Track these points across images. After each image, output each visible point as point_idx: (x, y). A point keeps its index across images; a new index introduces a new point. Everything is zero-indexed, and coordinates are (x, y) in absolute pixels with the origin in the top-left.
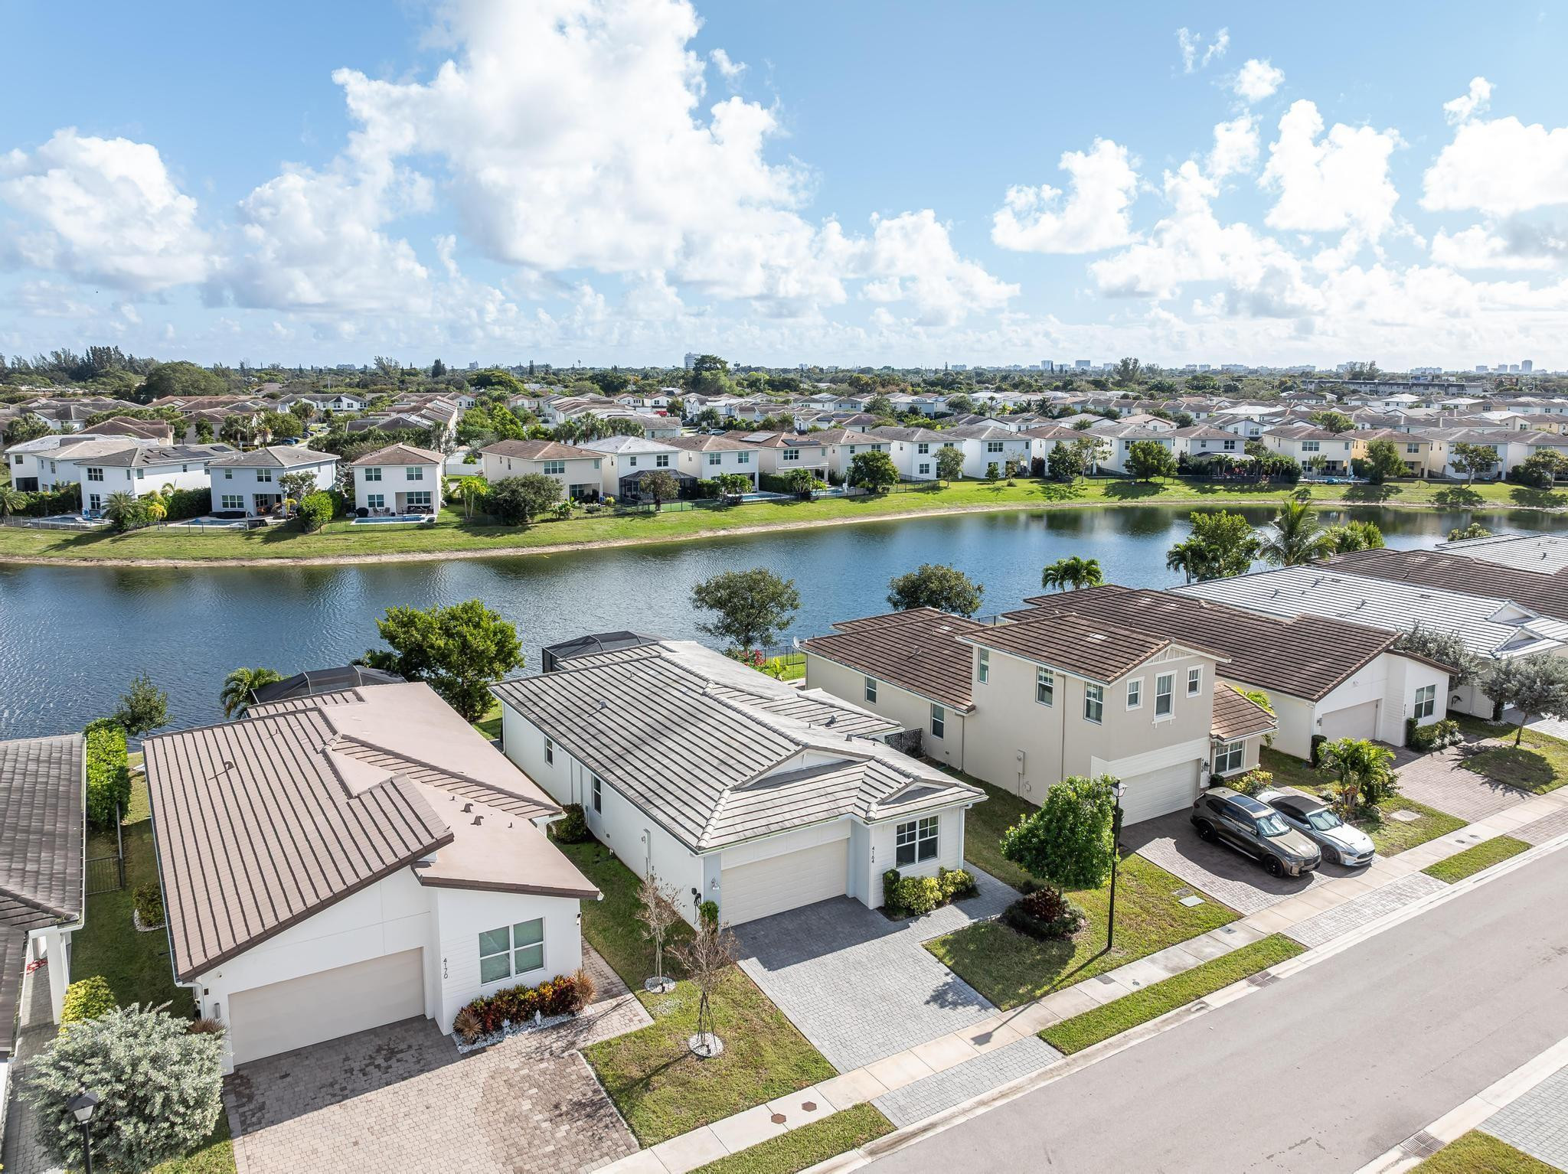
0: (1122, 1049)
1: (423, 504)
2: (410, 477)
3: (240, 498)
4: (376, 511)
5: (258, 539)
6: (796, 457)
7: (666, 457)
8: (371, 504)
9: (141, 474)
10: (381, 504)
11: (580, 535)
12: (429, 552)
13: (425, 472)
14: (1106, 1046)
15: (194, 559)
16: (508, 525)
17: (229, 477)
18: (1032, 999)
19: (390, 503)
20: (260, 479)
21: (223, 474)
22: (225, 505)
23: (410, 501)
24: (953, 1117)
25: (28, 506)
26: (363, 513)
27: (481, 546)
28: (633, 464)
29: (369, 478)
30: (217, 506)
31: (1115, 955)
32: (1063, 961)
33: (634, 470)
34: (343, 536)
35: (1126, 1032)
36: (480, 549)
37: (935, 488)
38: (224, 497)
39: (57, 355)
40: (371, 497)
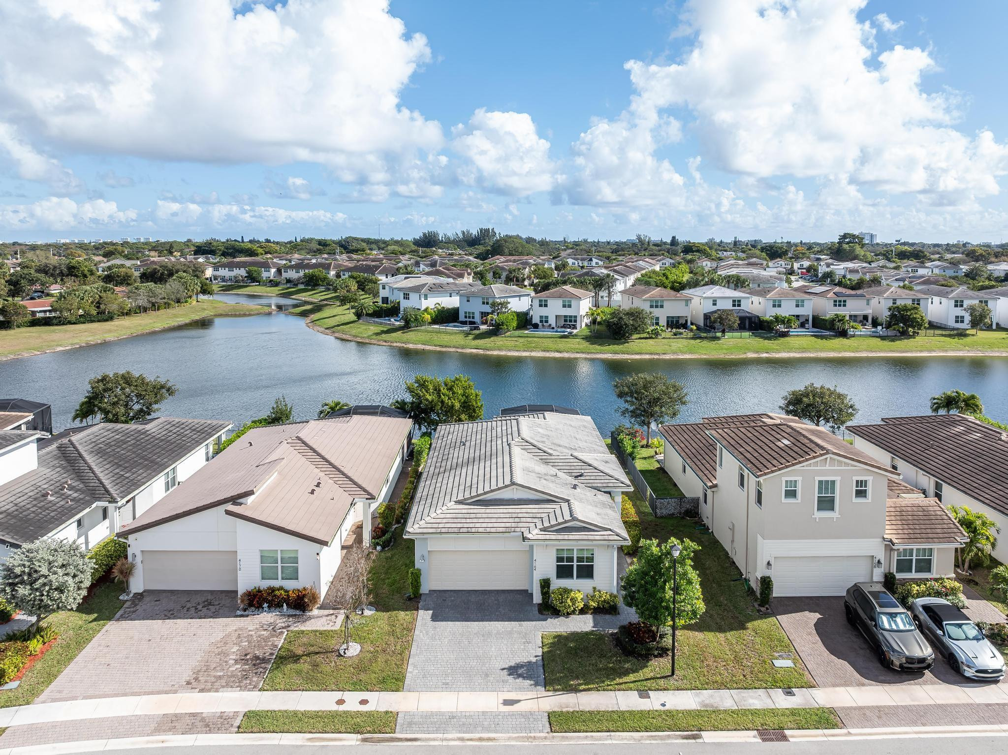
0: (596, 742)
1: (573, 323)
2: (564, 306)
3: (473, 313)
4: (543, 326)
5: (471, 337)
6: (845, 305)
7: (739, 301)
8: (541, 321)
9: (426, 298)
10: (547, 322)
11: (659, 349)
12: (560, 352)
13: (573, 303)
14: (587, 736)
15: (435, 346)
16: (616, 339)
17: (468, 301)
18: (575, 690)
19: (552, 321)
20: (483, 303)
21: (466, 299)
22: (466, 317)
23: (566, 321)
24: (434, 740)
25: (374, 311)
26: (536, 326)
27: (593, 351)
28: (715, 304)
29: (541, 306)
30: (462, 318)
31: (672, 682)
32: (626, 673)
33: (715, 308)
34: (516, 339)
35: (613, 734)
36: (591, 353)
37: (962, 334)
38: (466, 313)
39: (463, 233)
40: (541, 317)
